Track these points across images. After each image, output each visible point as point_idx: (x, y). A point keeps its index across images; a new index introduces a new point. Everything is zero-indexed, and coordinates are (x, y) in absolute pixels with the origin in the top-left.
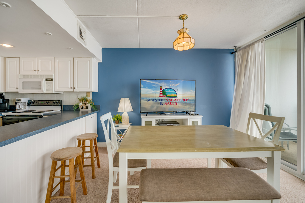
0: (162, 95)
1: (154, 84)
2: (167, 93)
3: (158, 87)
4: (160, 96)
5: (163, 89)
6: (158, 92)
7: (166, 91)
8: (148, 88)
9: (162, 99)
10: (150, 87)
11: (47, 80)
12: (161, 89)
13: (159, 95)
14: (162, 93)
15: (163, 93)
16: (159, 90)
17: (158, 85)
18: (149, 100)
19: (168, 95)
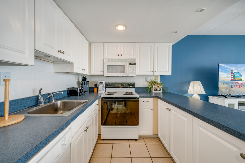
0: (232, 79)
1: (228, 68)
2: (236, 76)
3: (230, 71)
4: (232, 80)
5: (233, 73)
6: (230, 75)
7: (235, 75)
8: (224, 72)
9: (232, 82)
10: (225, 70)
11: (130, 64)
12: (232, 73)
13: (230, 79)
14: (232, 76)
15: (234, 77)
16: (231, 74)
17: (230, 69)
18: (224, 83)
19: (236, 79)
